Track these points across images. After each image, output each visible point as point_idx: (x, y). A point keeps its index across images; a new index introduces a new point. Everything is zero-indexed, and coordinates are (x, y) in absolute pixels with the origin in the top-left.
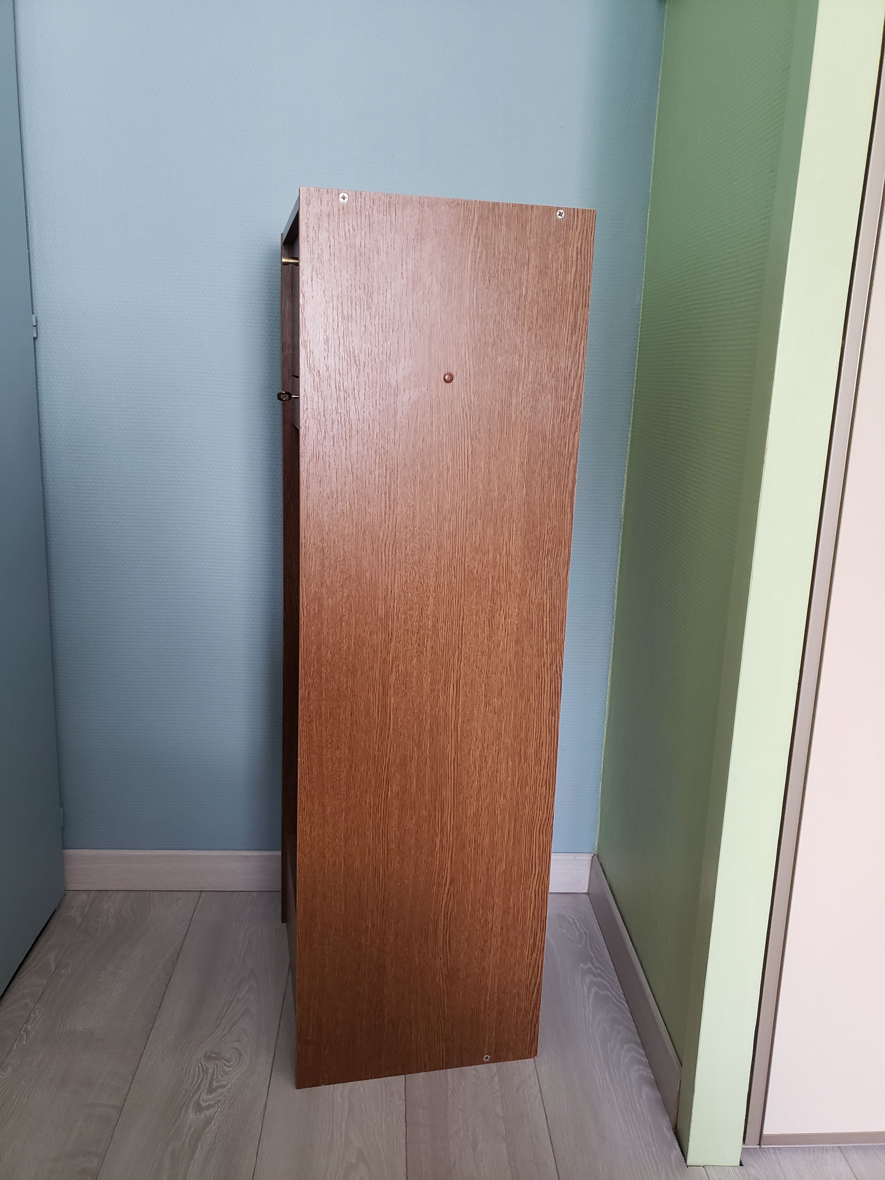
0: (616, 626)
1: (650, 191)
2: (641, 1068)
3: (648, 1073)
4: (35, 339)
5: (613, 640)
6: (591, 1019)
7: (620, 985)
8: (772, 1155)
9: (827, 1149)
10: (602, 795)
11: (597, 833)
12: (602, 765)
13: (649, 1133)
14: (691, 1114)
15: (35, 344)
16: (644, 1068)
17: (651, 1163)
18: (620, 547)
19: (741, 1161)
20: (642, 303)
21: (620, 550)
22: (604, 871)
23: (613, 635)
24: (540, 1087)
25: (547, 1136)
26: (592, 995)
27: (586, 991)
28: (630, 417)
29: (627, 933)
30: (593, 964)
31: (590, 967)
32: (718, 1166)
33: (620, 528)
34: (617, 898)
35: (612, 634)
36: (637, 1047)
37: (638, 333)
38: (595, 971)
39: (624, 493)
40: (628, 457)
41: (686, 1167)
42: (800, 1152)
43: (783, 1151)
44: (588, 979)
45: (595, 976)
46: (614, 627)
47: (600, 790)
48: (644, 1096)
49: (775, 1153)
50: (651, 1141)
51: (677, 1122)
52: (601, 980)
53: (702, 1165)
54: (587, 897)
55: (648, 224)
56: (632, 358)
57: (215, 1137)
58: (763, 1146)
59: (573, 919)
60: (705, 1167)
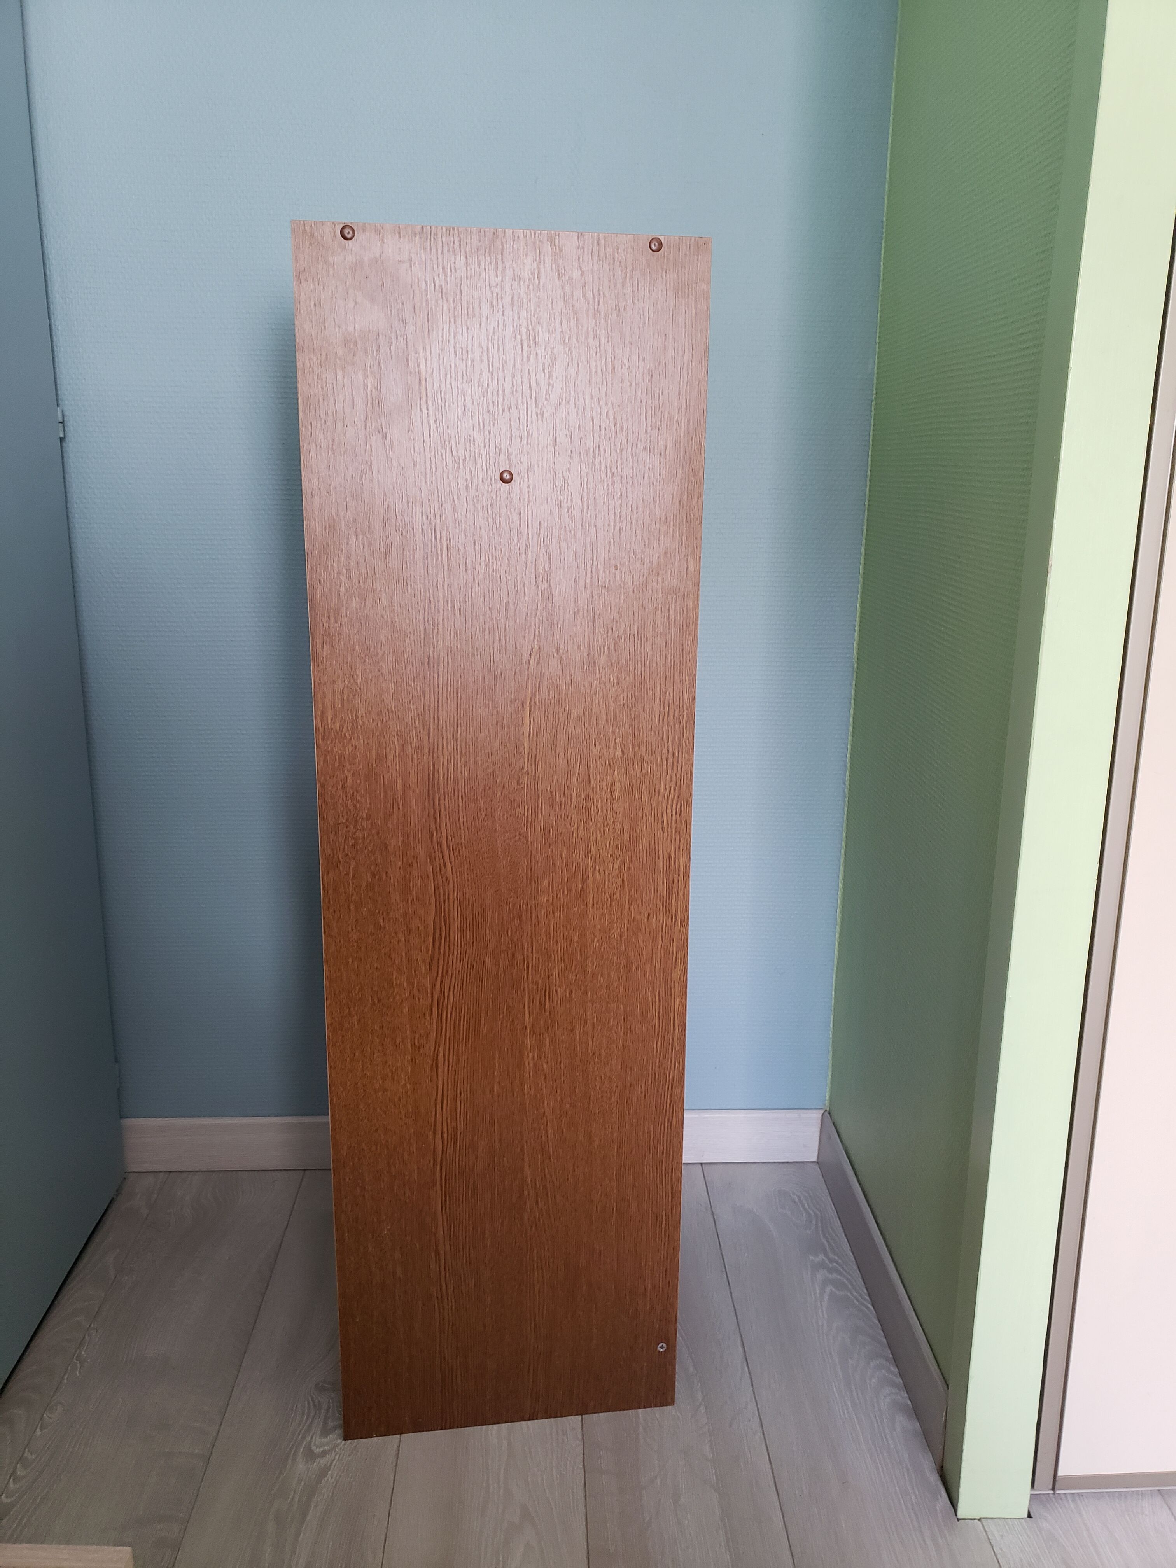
0: (848, 808)
1: (884, 219)
2: (893, 1391)
3: (903, 1397)
4: (62, 440)
5: (845, 825)
6: (825, 1327)
7: (863, 1283)
8: (1071, 1503)
9: (1143, 1494)
10: (833, 1032)
11: (829, 1082)
12: (833, 993)
13: (906, 1477)
14: (962, 1451)
15: (62, 446)
16: (898, 1391)
17: (910, 1516)
18: (853, 702)
19: (1029, 1512)
20: (876, 372)
21: (853, 704)
22: (838, 1132)
23: (845, 819)
24: (760, 1419)
25: (772, 1483)
26: (826, 1297)
27: (818, 1292)
28: (863, 525)
29: (871, 1215)
30: (826, 1255)
31: (823, 1259)
32: (999, 1518)
33: (853, 676)
34: (857, 1167)
35: (843, 818)
36: (888, 1365)
37: (871, 411)
38: (830, 1265)
39: (856, 628)
40: (861, 580)
41: (957, 1520)
42: (1107, 1498)
43: (1084, 1497)
44: (821, 1275)
45: (831, 1271)
46: (846, 809)
47: (831, 1026)
48: (898, 1428)
49: (1074, 1500)
50: (909, 1487)
51: (943, 1461)
52: (839, 1277)
53: (978, 1518)
54: (816, 1167)
55: (882, 263)
56: (865, 446)
57: (333, 1493)
58: (1058, 1492)
59: (798, 1197)
60: (983, 1520)
